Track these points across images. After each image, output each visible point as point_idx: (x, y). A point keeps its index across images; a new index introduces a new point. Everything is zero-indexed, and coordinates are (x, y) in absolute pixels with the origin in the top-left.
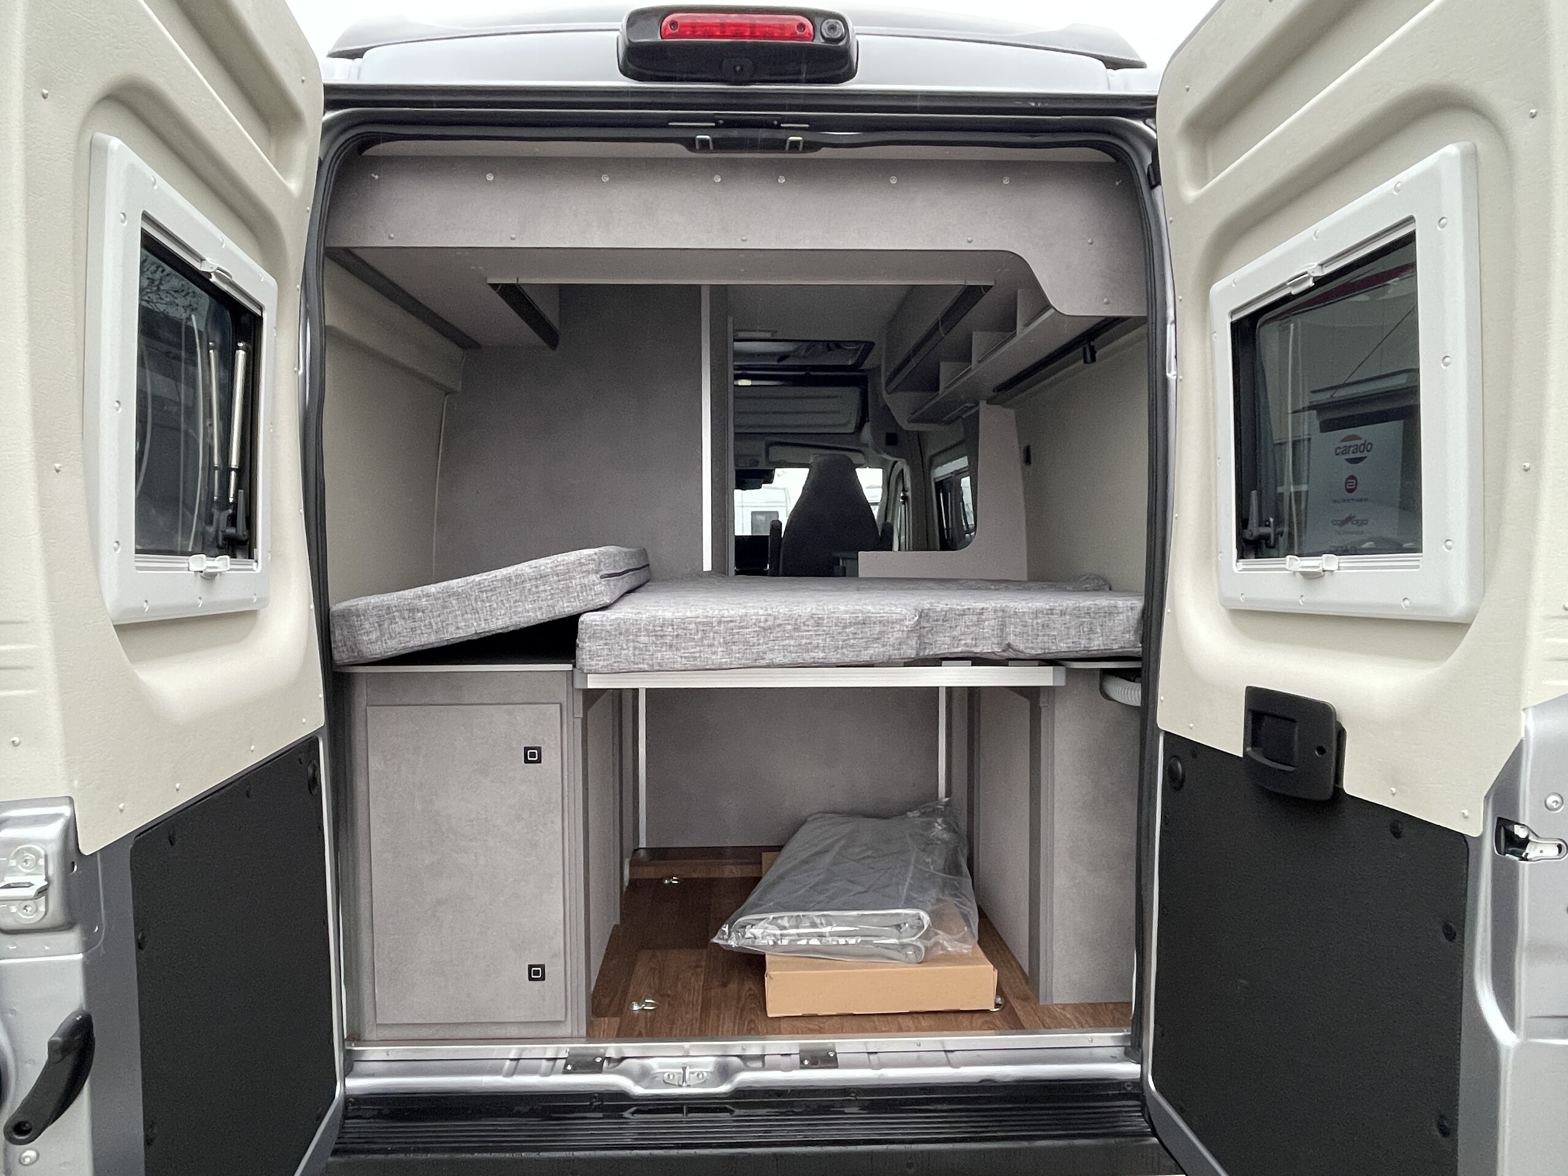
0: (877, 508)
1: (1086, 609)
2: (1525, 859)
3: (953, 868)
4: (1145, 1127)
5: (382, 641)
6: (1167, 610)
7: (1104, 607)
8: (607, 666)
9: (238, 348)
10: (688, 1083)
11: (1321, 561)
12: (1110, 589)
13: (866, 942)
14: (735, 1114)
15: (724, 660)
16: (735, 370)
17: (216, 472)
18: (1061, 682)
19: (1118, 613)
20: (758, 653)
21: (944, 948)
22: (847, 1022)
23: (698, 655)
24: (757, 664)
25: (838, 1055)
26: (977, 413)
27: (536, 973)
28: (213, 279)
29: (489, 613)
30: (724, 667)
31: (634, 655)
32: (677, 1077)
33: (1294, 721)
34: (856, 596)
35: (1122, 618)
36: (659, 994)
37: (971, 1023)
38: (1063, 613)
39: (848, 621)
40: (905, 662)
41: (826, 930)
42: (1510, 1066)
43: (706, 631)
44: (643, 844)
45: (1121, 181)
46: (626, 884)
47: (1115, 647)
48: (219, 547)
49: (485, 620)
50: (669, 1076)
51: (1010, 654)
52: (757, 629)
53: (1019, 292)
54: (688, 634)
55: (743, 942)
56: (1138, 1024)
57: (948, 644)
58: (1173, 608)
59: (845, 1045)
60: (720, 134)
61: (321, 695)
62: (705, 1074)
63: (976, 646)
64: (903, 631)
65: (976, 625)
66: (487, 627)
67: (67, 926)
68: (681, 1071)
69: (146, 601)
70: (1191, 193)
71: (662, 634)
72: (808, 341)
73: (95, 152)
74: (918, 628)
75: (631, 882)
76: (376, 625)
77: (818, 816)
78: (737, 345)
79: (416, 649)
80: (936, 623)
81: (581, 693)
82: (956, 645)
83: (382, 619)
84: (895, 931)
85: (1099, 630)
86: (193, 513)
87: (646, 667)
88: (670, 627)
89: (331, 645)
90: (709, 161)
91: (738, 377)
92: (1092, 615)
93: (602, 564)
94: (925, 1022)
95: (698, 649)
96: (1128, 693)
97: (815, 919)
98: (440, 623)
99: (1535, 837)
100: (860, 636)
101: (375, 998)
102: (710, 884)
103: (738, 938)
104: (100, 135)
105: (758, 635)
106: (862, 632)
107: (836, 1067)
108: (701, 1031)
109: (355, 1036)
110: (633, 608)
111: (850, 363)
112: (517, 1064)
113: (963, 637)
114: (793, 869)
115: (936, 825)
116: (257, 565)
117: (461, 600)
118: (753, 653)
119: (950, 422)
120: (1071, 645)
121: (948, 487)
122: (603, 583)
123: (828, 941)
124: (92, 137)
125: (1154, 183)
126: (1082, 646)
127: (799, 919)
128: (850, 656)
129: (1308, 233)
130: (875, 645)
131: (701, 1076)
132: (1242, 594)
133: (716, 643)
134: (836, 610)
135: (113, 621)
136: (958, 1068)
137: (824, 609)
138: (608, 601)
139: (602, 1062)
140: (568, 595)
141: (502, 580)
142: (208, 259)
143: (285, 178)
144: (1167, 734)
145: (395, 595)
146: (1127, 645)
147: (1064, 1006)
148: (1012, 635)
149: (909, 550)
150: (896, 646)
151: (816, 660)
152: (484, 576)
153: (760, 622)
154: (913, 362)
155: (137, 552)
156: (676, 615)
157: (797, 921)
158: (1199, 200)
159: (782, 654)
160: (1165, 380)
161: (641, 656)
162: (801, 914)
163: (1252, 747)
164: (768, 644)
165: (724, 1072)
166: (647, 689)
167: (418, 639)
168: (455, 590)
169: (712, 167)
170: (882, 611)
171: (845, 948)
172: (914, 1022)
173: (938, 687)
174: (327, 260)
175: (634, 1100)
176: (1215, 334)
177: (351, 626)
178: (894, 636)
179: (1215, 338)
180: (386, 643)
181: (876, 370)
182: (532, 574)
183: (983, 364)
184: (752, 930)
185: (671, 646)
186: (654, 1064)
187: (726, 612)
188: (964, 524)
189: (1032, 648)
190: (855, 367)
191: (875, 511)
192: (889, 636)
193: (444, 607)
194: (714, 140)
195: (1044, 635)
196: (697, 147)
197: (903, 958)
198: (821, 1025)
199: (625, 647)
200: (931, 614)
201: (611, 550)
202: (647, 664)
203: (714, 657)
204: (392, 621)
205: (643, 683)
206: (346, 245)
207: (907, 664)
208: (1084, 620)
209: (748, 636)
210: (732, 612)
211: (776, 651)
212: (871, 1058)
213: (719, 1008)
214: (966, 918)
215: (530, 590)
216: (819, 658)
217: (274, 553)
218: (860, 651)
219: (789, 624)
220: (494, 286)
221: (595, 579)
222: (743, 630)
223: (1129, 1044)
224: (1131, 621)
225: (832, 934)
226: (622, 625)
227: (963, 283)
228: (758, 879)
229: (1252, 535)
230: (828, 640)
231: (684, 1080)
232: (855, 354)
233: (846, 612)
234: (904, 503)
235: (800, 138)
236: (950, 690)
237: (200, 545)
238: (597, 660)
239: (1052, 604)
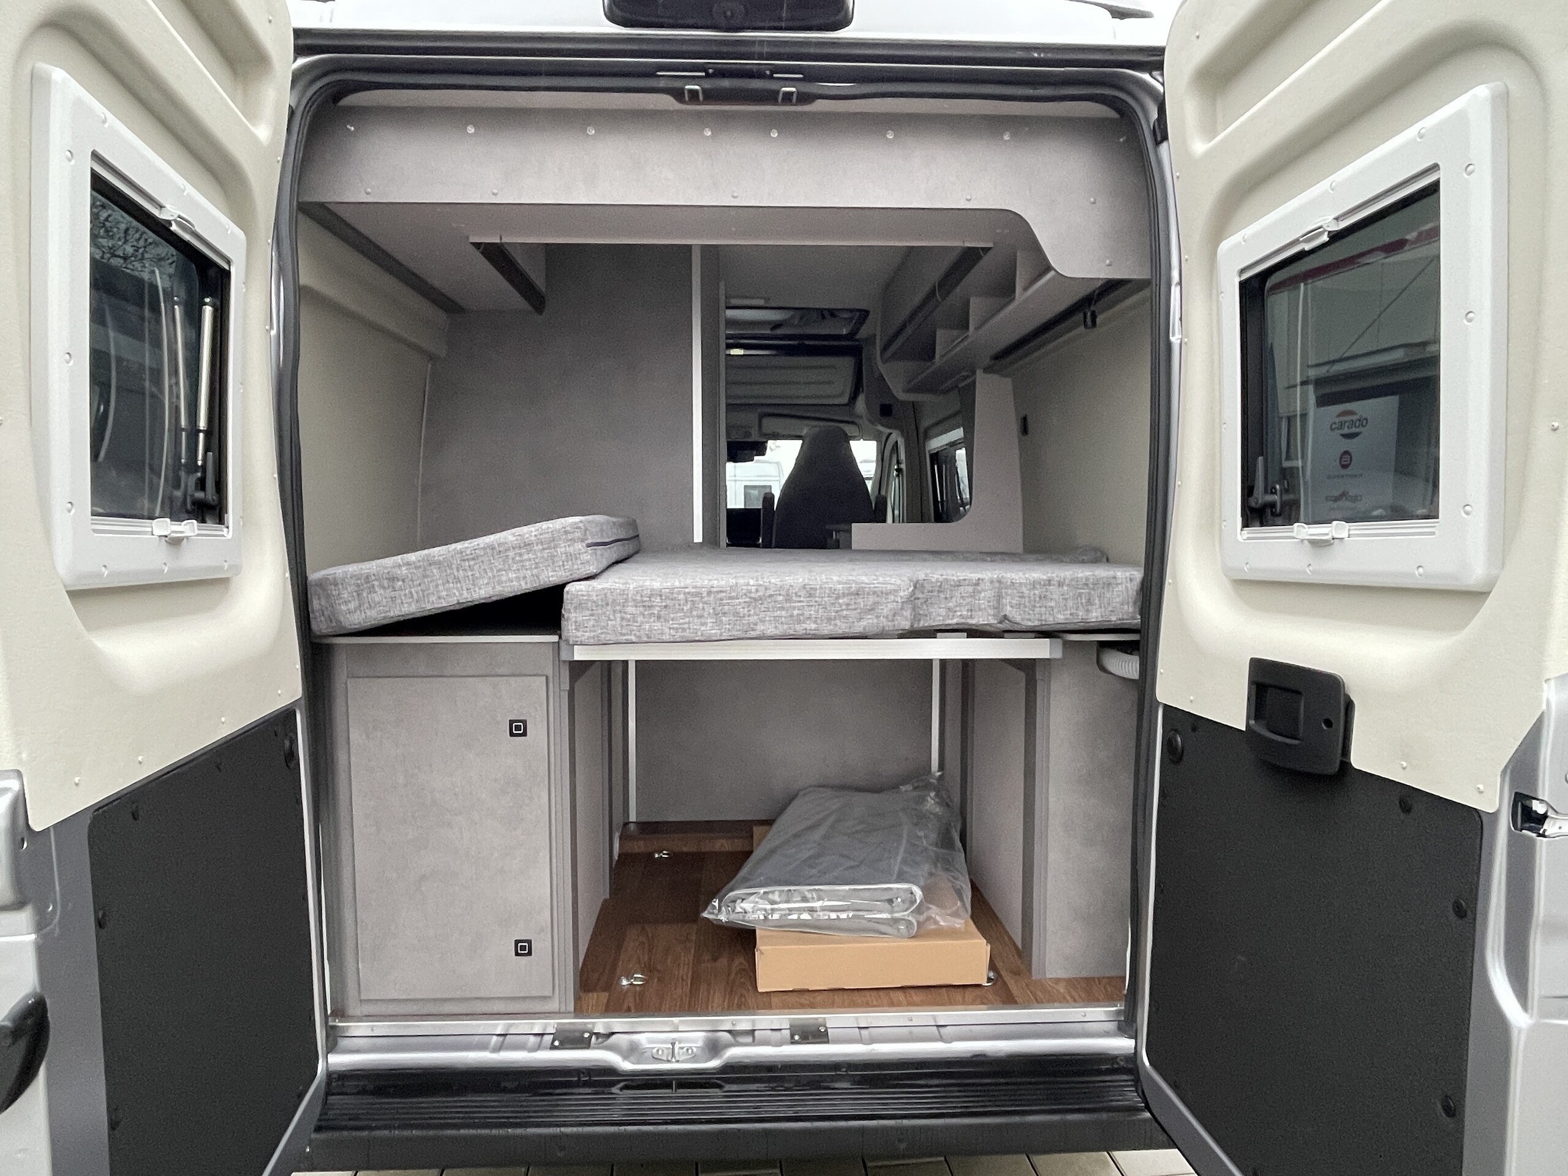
0: (871, 482)
1: (1084, 580)
2: (1543, 836)
3: (945, 842)
4: (1139, 1102)
5: (361, 612)
6: (1168, 580)
7: (1103, 578)
8: (594, 638)
9: (206, 304)
10: (677, 1058)
11: (1330, 529)
12: (1108, 560)
13: (859, 917)
14: (725, 1089)
15: (713, 631)
16: (727, 339)
17: (184, 433)
18: (1058, 654)
19: (1118, 584)
20: (749, 624)
21: (936, 922)
22: (838, 998)
23: (686, 626)
24: (748, 635)
25: (829, 1030)
26: (974, 382)
27: (523, 948)
28: (174, 228)
29: (471, 582)
30: (714, 638)
31: (622, 626)
32: (665, 1051)
33: (1298, 693)
34: (849, 566)
35: (1120, 589)
36: (649, 969)
37: (964, 997)
38: (1060, 584)
39: (841, 592)
40: (898, 635)
41: (817, 904)
42: (1521, 1047)
43: (696, 601)
44: (633, 817)
45: (1125, 138)
46: (616, 857)
47: (1114, 619)
48: (188, 512)
49: (467, 590)
50: (658, 1050)
51: (1006, 626)
52: (748, 600)
53: (1018, 254)
54: (677, 605)
55: (733, 917)
56: (1132, 998)
57: (943, 616)
58: (1174, 577)
59: (836, 1020)
60: (708, 84)
61: (298, 666)
62: (695, 1050)
63: (971, 617)
64: (897, 602)
65: (971, 596)
66: (469, 596)
67: (18, 905)
68: (671, 1046)
69: (105, 566)
70: (1199, 147)
71: (650, 605)
72: (802, 308)
73: (37, 84)
74: (912, 599)
75: (620, 856)
76: (355, 594)
77: (811, 789)
78: (730, 313)
79: (396, 619)
80: (930, 594)
81: (568, 664)
82: (951, 617)
83: (361, 588)
84: (887, 905)
85: (1097, 601)
86: (160, 478)
87: (633, 638)
88: (658, 598)
89: (309, 615)
90: (699, 114)
91: (730, 346)
92: (1091, 586)
93: (588, 532)
94: (916, 996)
95: (687, 620)
96: (1126, 666)
97: (807, 893)
98: (421, 593)
99: (1553, 812)
100: (853, 607)
101: (358, 973)
102: (698, 859)
103: (728, 913)
104: (43, 66)
105: (748, 607)
106: (855, 603)
107: (828, 1042)
108: (690, 1006)
109: (340, 1012)
110: (620, 578)
111: (844, 332)
112: (504, 1040)
113: (958, 609)
114: (787, 842)
115: (929, 799)
116: (228, 531)
117: (443, 569)
118: (743, 624)
119: (946, 392)
120: (1069, 616)
121: (942, 460)
122: (590, 552)
123: (819, 916)
124: (33, 68)
125: (1159, 139)
126: (1080, 617)
127: (790, 894)
128: (842, 627)
129: (1324, 185)
130: (869, 617)
131: (690, 1051)
132: (1247, 563)
133: (706, 614)
134: (829, 581)
135: (65, 586)
136: (951, 1042)
137: (816, 579)
138: (595, 571)
139: (590, 1038)
140: (553, 564)
141: (484, 549)
142: (168, 206)
143: (253, 125)
144: (1167, 708)
145: (374, 563)
146: (1125, 617)
147: (1057, 981)
148: (1008, 607)
149: (903, 522)
150: (890, 618)
151: (808, 632)
152: (466, 544)
153: (751, 592)
154: (909, 331)
155: (94, 514)
156: (665, 585)
157: (788, 895)
158: (1208, 154)
159: (773, 625)
160: (1169, 345)
161: (629, 627)
162: (792, 888)
163: (1255, 720)
164: (759, 615)
165: (714, 1048)
166: (637, 661)
167: (398, 608)
168: (436, 558)
169: (701, 119)
170: (876, 582)
171: (837, 922)
172: (906, 997)
173: (932, 660)
174: (301, 216)
175: (623, 1076)
176: (1222, 295)
177: (328, 597)
178: (886, 610)
179: (1222, 298)
180: (365, 613)
181: (871, 339)
182: (516, 542)
183: (980, 332)
184: (742, 905)
185: (659, 617)
186: (642, 1039)
187: (716, 582)
188: (959, 498)
189: (1029, 620)
190: (851, 336)
191: (869, 484)
192: (882, 607)
193: (425, 576)
194: (704, 91)
195: (1040, 607)
196: (687, 99)
197: (895, 932)
198: (811, 1000)
199: (612, 617)
200: (926, 585)
201: (598, 519)
202: (635, 635)
203: (703, 628)
204: (372, 590)
205: (633, 655)
206: (323, 200)
207: (902, 636)
208: (1082, 591)
209: (739, 607)
210: (723, 583)
211: (767, 623)
212: (862, 1033)
213: (709, 984)
214: (959, 894)
215: (513, 559)
216: (811, 630)
217: (246, 520)
218: (854, 622)
219: (780, 595)
220: (477, 245)
221: (580, 547)
222: (733, 601)
223: (1123, 1019)
224: (1130, 592)
225: (823, 909)
226: (609, 595)
227: (962, 245)
228: (750, 853)
229: (1256, 504)
230: (820, 611)
231: (673, 1055)
232: (851, 321)
233: (840, 583)
234: (898, 476)
235: (793, 89)
236: (944, 663)
237: (167, 509)
238: (583, 632)
239: (1049, 575)
